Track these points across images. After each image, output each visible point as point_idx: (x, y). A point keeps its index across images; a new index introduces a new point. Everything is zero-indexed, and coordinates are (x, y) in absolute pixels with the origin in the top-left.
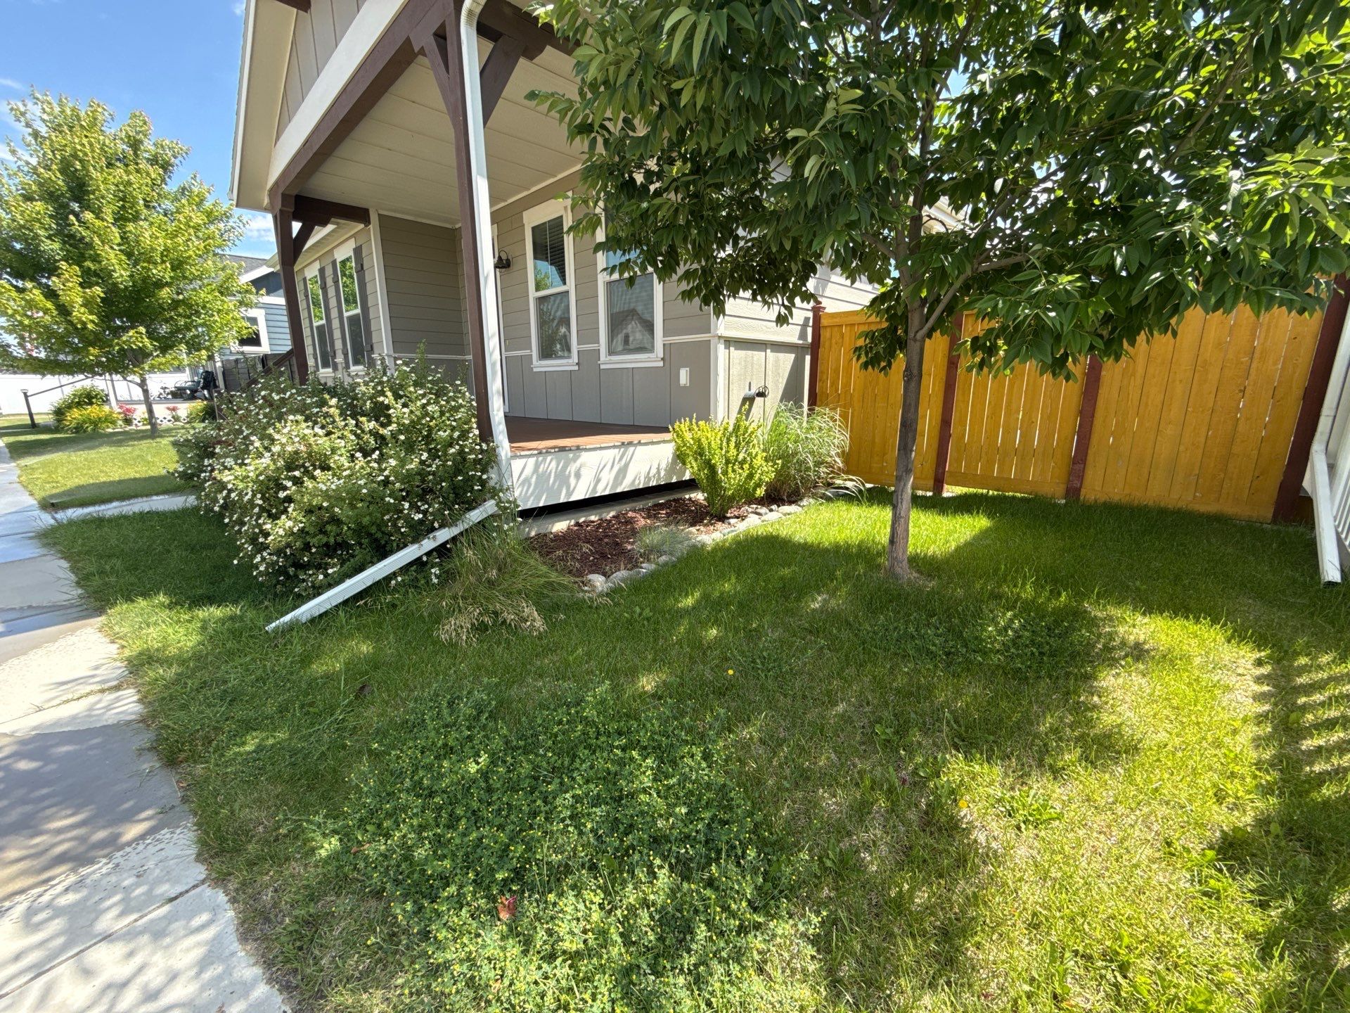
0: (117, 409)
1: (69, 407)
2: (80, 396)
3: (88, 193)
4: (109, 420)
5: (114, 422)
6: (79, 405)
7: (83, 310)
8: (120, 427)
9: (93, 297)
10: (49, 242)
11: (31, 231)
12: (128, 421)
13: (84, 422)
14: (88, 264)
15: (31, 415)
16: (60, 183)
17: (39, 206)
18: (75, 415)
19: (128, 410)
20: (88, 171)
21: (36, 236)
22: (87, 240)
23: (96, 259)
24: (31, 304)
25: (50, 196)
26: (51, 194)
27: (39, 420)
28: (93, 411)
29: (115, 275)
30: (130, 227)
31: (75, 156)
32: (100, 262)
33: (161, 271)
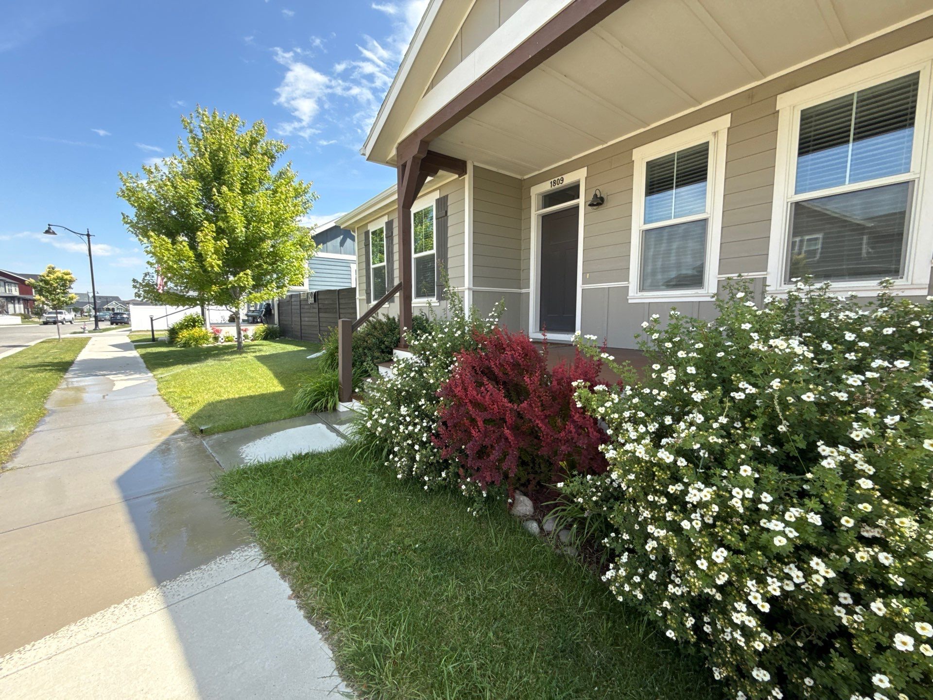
0: (210, 330)
1: (181, 329)
2: (189, 321)
3: (224, 174)
4: (205, 338)
5: (207, 340)
6: (187, 327)
7: (214, 256)
8: (211, 344)
9: (221, 247)
10: (195, 208)
11: (187, 200)
12: (216, 339)
13: (190, 339)
14: (220, 223)
15: (153, 331)
16: (209, 167)
17: (193, 183)
18: (185, 334)
19: (218, 331)
20: (227, 158)
21: (190, 204)
22: (222, 206)
23: (226, 219)
24: (180, 253)
25: (201, 177)
26: (201, 175)
27: (157, 335)
28: (196, 331)
29: (237, 231)
30: (249, 197)
31: (220, 149)
32: (228, 222)
33: (267, 229)
